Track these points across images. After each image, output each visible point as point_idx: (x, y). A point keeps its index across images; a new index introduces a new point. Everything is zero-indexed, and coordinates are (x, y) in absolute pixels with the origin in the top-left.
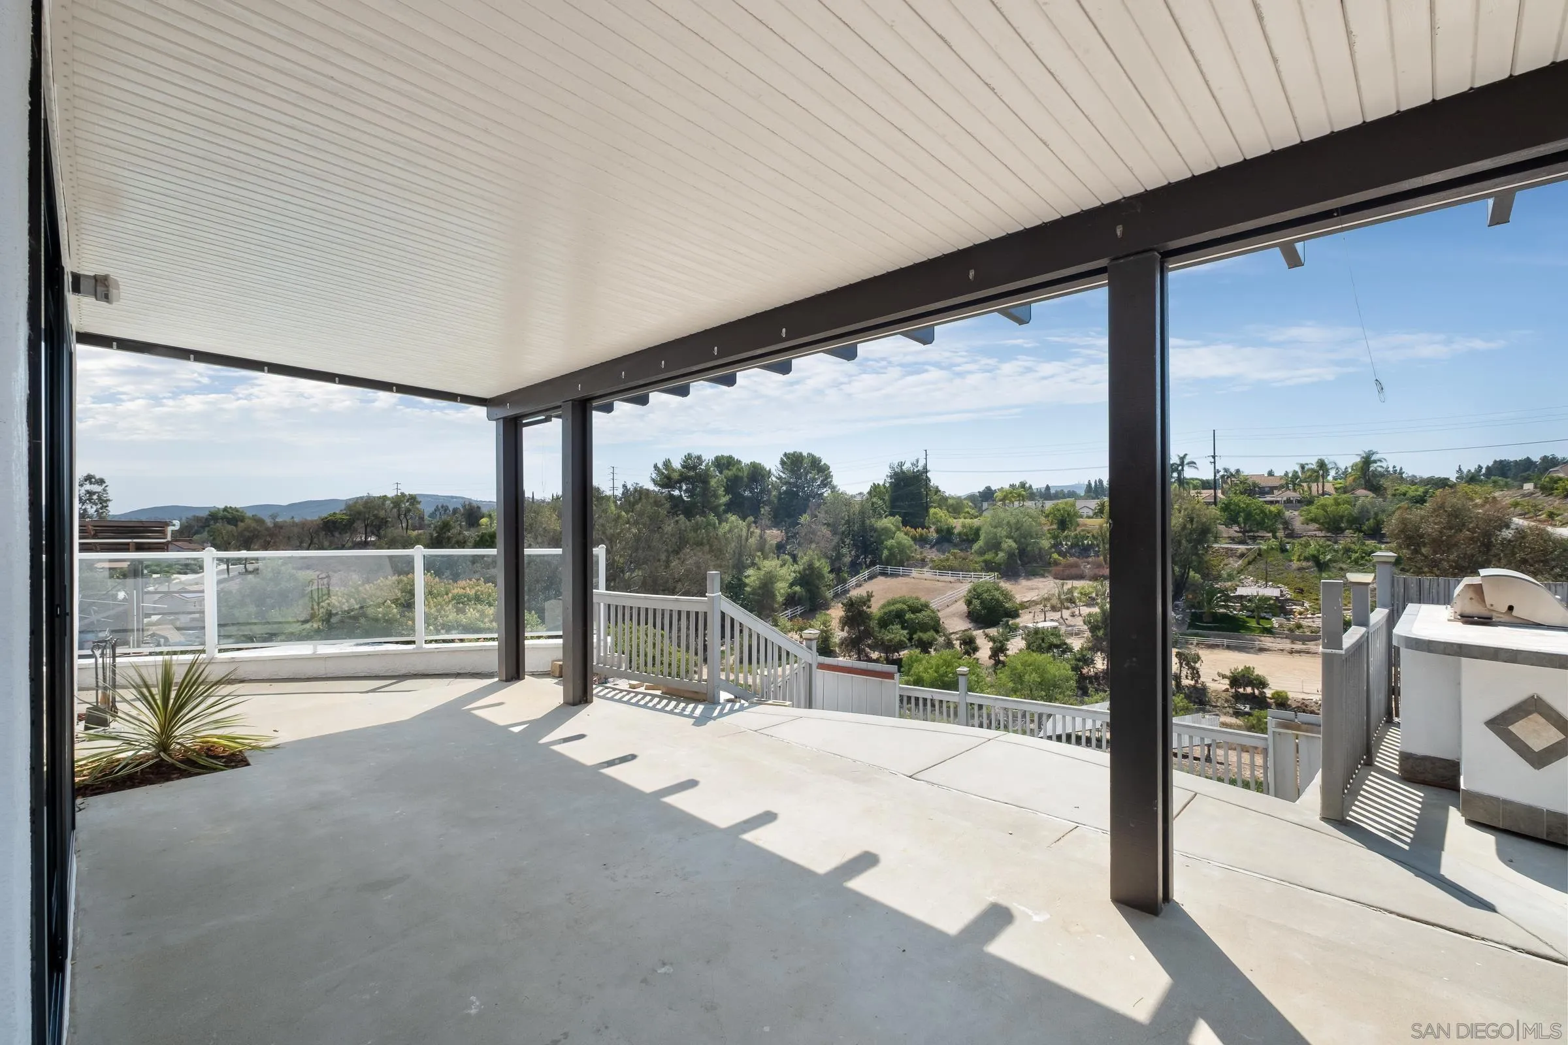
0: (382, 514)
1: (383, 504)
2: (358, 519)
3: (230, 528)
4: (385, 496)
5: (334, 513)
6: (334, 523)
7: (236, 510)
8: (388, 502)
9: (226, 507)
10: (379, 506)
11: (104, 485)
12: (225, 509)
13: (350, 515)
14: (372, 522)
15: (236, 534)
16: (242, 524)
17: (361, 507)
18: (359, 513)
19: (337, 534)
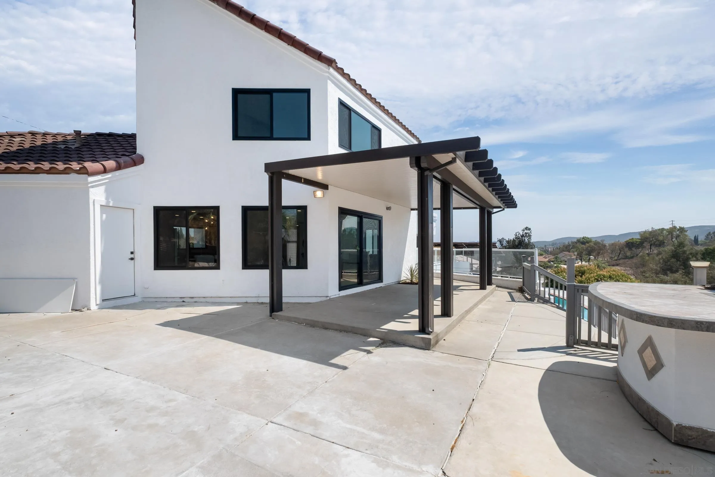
0: (661, 238)
1: (662, 233)
2: (646, 241)
3: (583, 246)
4: (663, 229)
5: (632, 239)
6: (632, 243)
7: (588, 238)
8: (665, 232)
9: (584, 237)
10: (659, 234)
11: (530, 230)
12: (583, 238)
13: (641, 239)
14: (655, 242)
15: (585, 249)
16: (588, 244)
17: (648, 235)
18: (647, 238)
19: (633, 249)
